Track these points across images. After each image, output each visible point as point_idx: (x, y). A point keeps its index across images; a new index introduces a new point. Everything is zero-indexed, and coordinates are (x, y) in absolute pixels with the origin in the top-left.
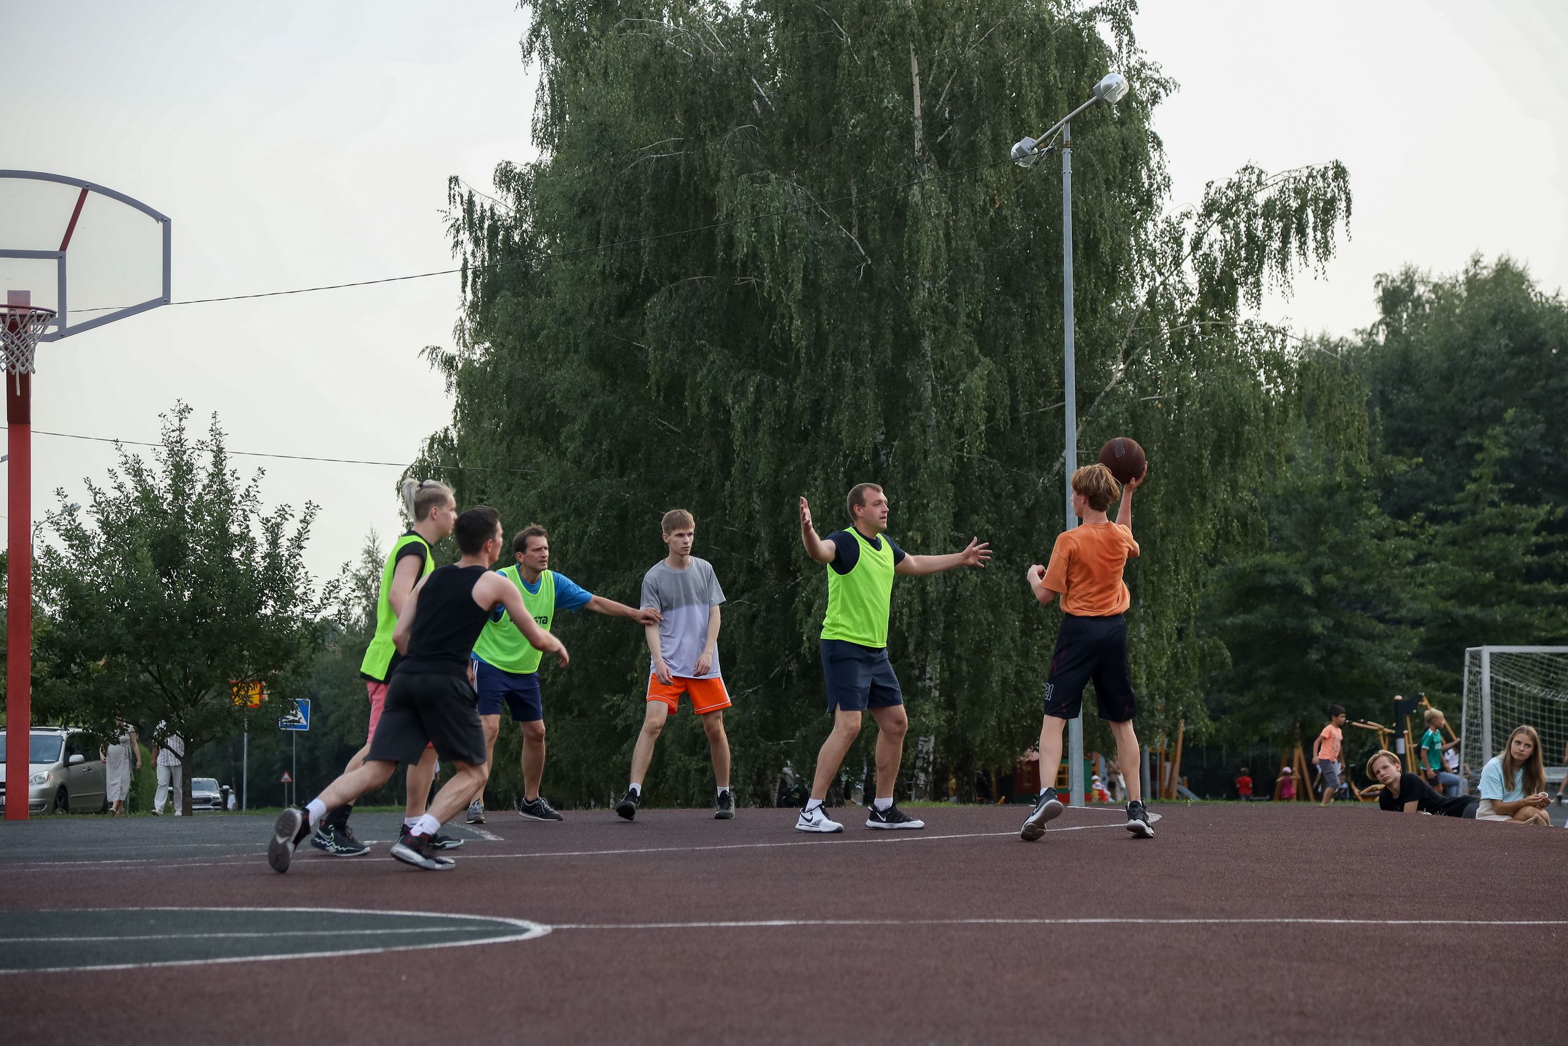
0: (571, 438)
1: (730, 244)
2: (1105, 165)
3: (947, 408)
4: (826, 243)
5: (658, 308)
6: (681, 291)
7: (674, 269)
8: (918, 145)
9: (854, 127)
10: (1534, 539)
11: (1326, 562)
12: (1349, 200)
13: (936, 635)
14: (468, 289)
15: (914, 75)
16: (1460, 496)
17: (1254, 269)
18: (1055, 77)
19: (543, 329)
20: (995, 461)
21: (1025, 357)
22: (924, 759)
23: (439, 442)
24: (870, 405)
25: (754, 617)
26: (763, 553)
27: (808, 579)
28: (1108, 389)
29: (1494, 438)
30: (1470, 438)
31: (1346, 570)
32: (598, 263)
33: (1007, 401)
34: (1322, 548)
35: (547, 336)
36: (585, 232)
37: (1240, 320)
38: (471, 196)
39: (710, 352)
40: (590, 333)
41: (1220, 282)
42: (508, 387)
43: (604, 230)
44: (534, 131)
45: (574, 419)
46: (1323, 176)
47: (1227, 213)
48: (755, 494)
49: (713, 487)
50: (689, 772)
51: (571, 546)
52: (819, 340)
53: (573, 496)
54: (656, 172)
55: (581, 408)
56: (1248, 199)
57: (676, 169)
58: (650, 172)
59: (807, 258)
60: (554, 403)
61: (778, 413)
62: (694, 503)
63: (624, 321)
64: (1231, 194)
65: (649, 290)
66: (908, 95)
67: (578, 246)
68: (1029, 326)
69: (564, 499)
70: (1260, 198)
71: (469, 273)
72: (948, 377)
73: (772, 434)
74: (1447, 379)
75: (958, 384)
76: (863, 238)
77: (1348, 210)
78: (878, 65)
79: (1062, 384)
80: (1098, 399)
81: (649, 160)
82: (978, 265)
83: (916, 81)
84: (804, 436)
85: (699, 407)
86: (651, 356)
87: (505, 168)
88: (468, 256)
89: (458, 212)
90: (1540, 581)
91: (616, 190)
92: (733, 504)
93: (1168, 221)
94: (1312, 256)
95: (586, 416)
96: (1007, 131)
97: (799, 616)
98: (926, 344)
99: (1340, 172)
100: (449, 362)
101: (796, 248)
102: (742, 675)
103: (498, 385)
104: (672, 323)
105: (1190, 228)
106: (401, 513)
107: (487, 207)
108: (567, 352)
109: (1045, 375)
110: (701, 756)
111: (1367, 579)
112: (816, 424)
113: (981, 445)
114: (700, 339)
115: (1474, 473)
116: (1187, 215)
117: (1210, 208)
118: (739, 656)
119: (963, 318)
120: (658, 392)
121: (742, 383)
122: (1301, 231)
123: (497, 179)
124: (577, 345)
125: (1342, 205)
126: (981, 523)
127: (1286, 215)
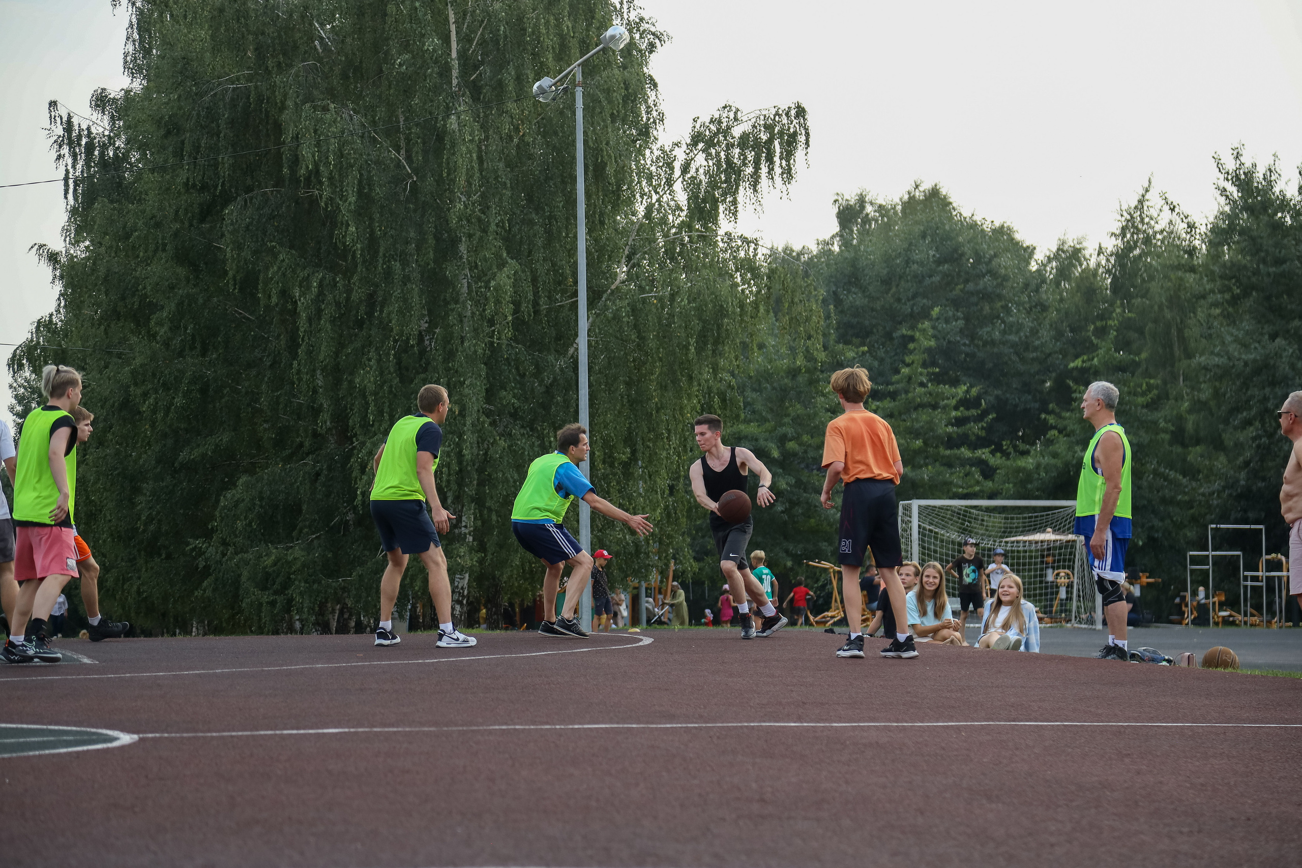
0: (160, 324)
1: (296, 161)
2: (610, 102)
3: (480, 302)
4: (378, 163)
5: (235, 214)
6: (254, 200)
7: (249, 182)
8: (455, 82)
9: (400, 65)
10: (954, 413)
11: (789, 431)
12: (807, 135)
13: (470, 490)
14: (70, 196)
15: (451, 22)
16: (896, 378)
17: (732, 190)
18: (568, 27)
19: (136, 231)
20: (520, 346)
21: (545, 260)
22: (460, 593)
23: (45, 326)
24: (416, 298)
25: (318, 474)
26: (325, 421)
27: (363, 444)
28: (613, 287)
29: (924, 331)
30: (904, 331)
31: (805, 438)
32: (183, 176)
33: (530, 296)
34: (786, 420)
35: (138, 237)
36: (171, 149)
37: (721, 232)
38: (70, 117)
39: (280, 252)
40: (176, 234)
41: (704, 201)
42: (106, 279)
43: (188, 148)
44: (125, 62)
45: (163, 307)
46: (787, 114)
47: (710, 143)
48: (318, 372)
49: (282, 365)
50: (261, 604)
51: (160, 416)
52: (372, 244)
53: (162, 372)
54: (232, 99)
55: (168, 298)
56: (727, 132)
57: (248, 98)
58: (227, 100)
59: (361, 175)
60: (146, 294)
61: (338, 304)
62: (266, 379)
63: (206, 226)
64: (713, 128)
65: (227, 199)
66: (447, 40)
67: (166, 161)
68: (549, 232)
69: (154, 375)
70: (737, 132)
71: (71, 182)
72: (482, 276)
73: (333, 321)
74: (886, 282)
75: (489, 281)
76: (409, 158)
77: (807, 143)
78: (420, 14)
79: (576, 283)
80: (605, 296)
81: (227, 90)
82: (505, 183)
83: (453, 28)
84: (360, 324)
85: (270, 297)
86: (229, 255)
87: (101, 93)
88: (69, 167)
89: (59, 130)
90: (958, 447)
91: (198, 115)
92: (300, 380)
93: (662, 149)
94: (778, 180)
95: (173, 305)
96: (529, 72)
97: (354, 475)
98: (463, 248)
99: (801, 112)
100: (53, 258)
101: (352, 167)
102: (307, 523)
103: (97, 278)
104: (247, 227)
105: (680, 155)
106: (11, 386)
107: (84, 127)
108: (155, 251)
109: (562, 275)
110: (271, 591)
112: (370, 314)
113: (509, 333)
114: (271, 241)
115: (908, 359)
116: (677, 145)
117: (696, 138)
118: (305, 507)
119: (493, 227)
120: (235, 285)
121: (307, 279)
122: (770, 160)
123: (93, 103)
124: (165, 245)
125: (802, 138)
126: (508, 397)
127: (757, 146)
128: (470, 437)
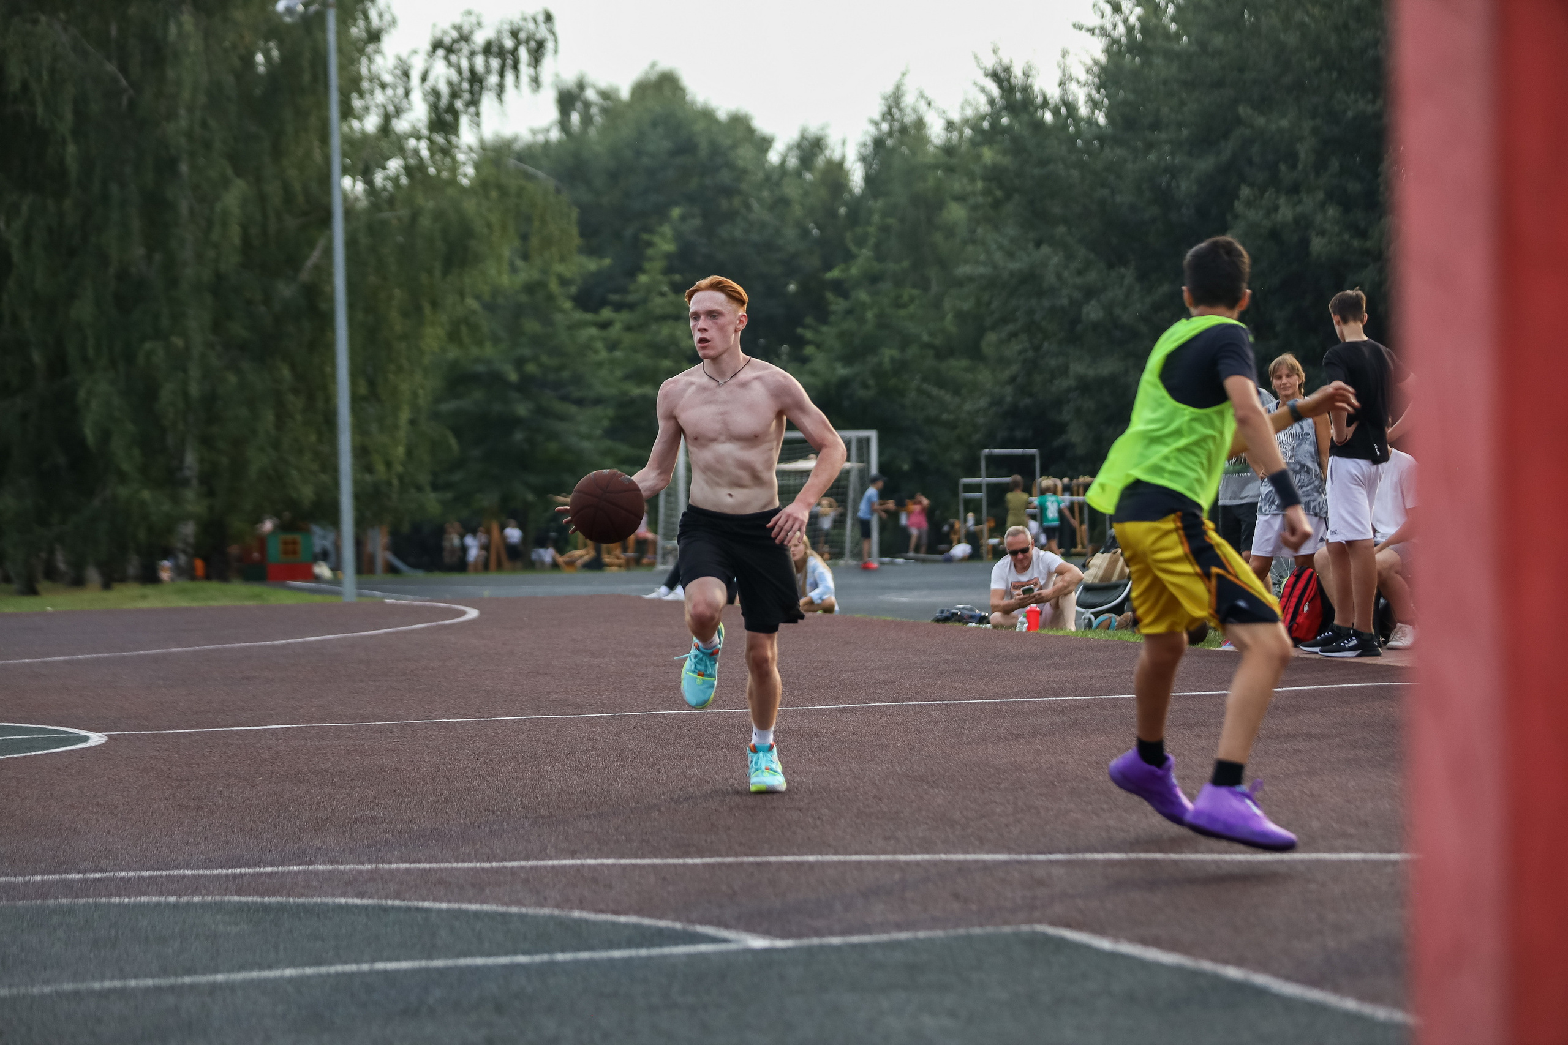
3: (204, 225)
4: (93, 77)
11: (527, 352)
12: (556, 42)
13: (195, 431)
17: (474, 102)
20: (249, 272)
22: (187, 542)
24: (136, 224)
29: (663, 234)
31: (545, 359)
33: (259, 218)
34: (523, 340)
37: (462, 144)
41: (446, 111)
46: (535, 20)
47: (450, 50)
52: (88, 163)
56: (469, 38)
59: (74, 91)
61: (49, 229)
64: (455, 34)
68: (275, 148)
70: (480, 39)
72: (204, 197)
73: (45, 248)
75: (214, 203)
76: (126, 73)
77: (556, 51)
93: (399, 59)
94: (525, 89)
98: (184, 168)
99: (549, 18)
101: (65, 82)
102: (18, 467)
105: (418, 63)
109: (291, 194)
111: (561, 368)
112: (85, 240)
113: (235, 259)
115: (647, 266)
116: (415, 52)
117: (437, 45)
118: (15, 450)
119: (218, 144)
122: (515, 67)
125: (550, 45)
126: (238, 329)
127: (501, 53)
128: (194, 372)
